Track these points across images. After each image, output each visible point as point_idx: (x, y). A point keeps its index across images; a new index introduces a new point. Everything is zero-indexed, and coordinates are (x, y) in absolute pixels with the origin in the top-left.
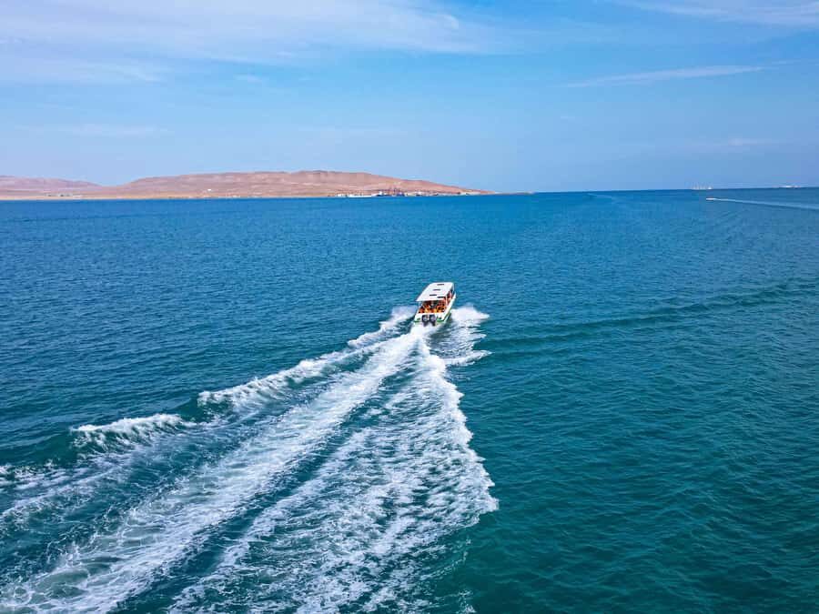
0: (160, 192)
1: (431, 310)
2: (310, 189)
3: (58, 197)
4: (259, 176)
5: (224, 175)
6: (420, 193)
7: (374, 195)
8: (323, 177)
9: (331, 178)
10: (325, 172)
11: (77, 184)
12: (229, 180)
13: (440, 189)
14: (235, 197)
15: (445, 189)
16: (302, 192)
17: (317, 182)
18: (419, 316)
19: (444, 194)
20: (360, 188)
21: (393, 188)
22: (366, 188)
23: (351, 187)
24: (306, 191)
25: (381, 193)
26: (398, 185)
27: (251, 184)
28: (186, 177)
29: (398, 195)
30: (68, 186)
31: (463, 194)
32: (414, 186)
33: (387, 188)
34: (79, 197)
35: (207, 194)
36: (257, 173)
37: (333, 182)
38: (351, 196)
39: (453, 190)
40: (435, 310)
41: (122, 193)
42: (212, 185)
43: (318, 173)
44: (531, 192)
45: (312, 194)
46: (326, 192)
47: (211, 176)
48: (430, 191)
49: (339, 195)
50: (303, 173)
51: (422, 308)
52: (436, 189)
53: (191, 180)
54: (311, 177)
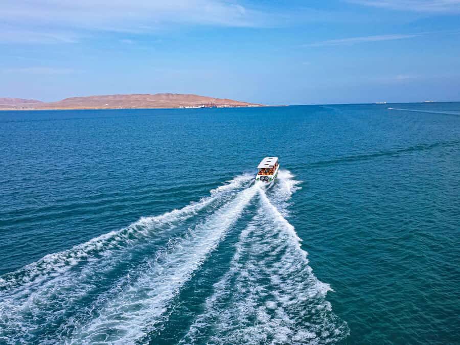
0: (79, 106)
1: (266, 173)
2: (164, 103)
3: (21, 109)
4: (134, 97)
5: (115, 96)
6: (225, 106)
7: (200, 107)
8: (171, 97)
9: (175, 97)
10: (172, 94)
11: (31, 101)
12: (118, 99)
13: (236, 104)
14: (121, 108)
15: (240, 104)
16: (159, 105)
17: (167, 100)
18: (258, 176)
19: (239, 107)
20: (192, 103)
21: (210, 103)
22: (195, 103)
23: (187, 103)
24: (161, 105)
25: (203, 106)
26: (213, 101)
27: (130, 101)
28: (93, 97)
29: (213, 107)
30: (25, 102)
31: (249, 106)
32: (221, 102)
33: (207, 103)
34: (33, 109)
35: (105, 107)
36: (133, 95)
37: (175, 100)
38: (187, 108)
39: (243, 104)
40: (268, 173)
41: (58, 106)
42: (108, 102)
43: (168, 95)
44: (287, 105)
45: (165, 106)
46: (173, 105)
47: (107, 96)
48: (232, 105)
49: (180, 107)
50: (159, 95)
51: (260, 172)
52: (234, 104)
53: (96, 99)
54: (164, 97)
